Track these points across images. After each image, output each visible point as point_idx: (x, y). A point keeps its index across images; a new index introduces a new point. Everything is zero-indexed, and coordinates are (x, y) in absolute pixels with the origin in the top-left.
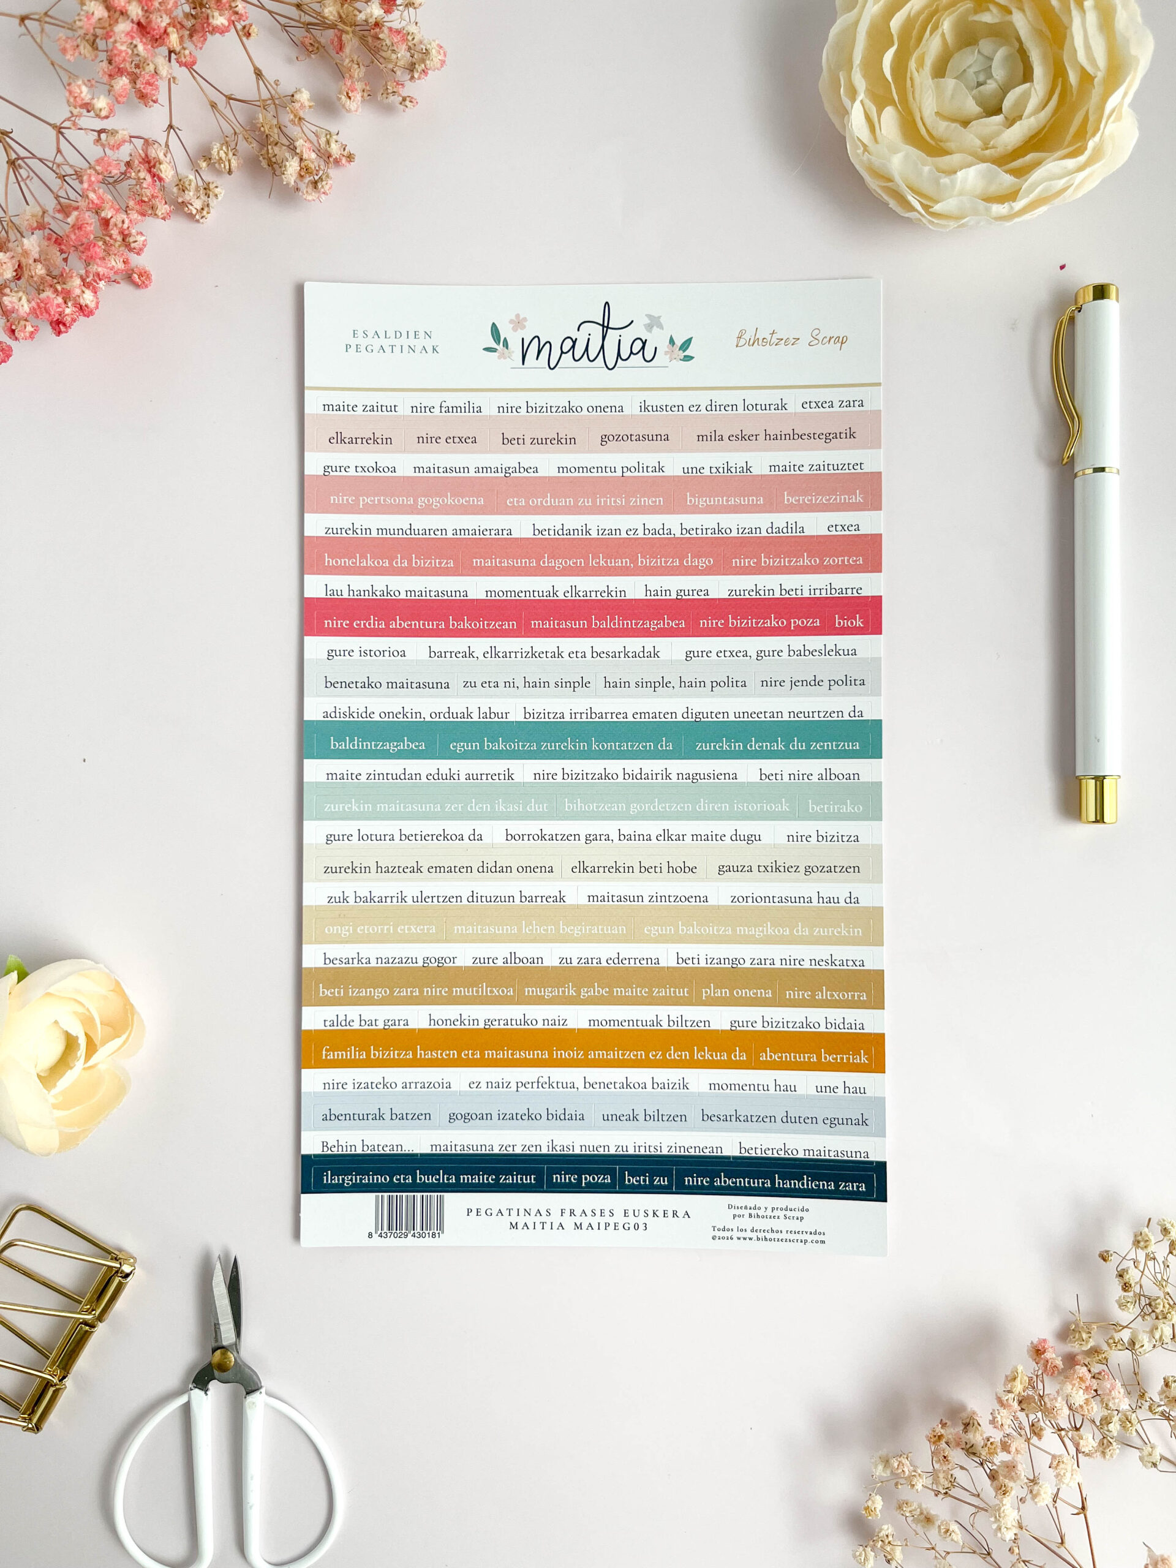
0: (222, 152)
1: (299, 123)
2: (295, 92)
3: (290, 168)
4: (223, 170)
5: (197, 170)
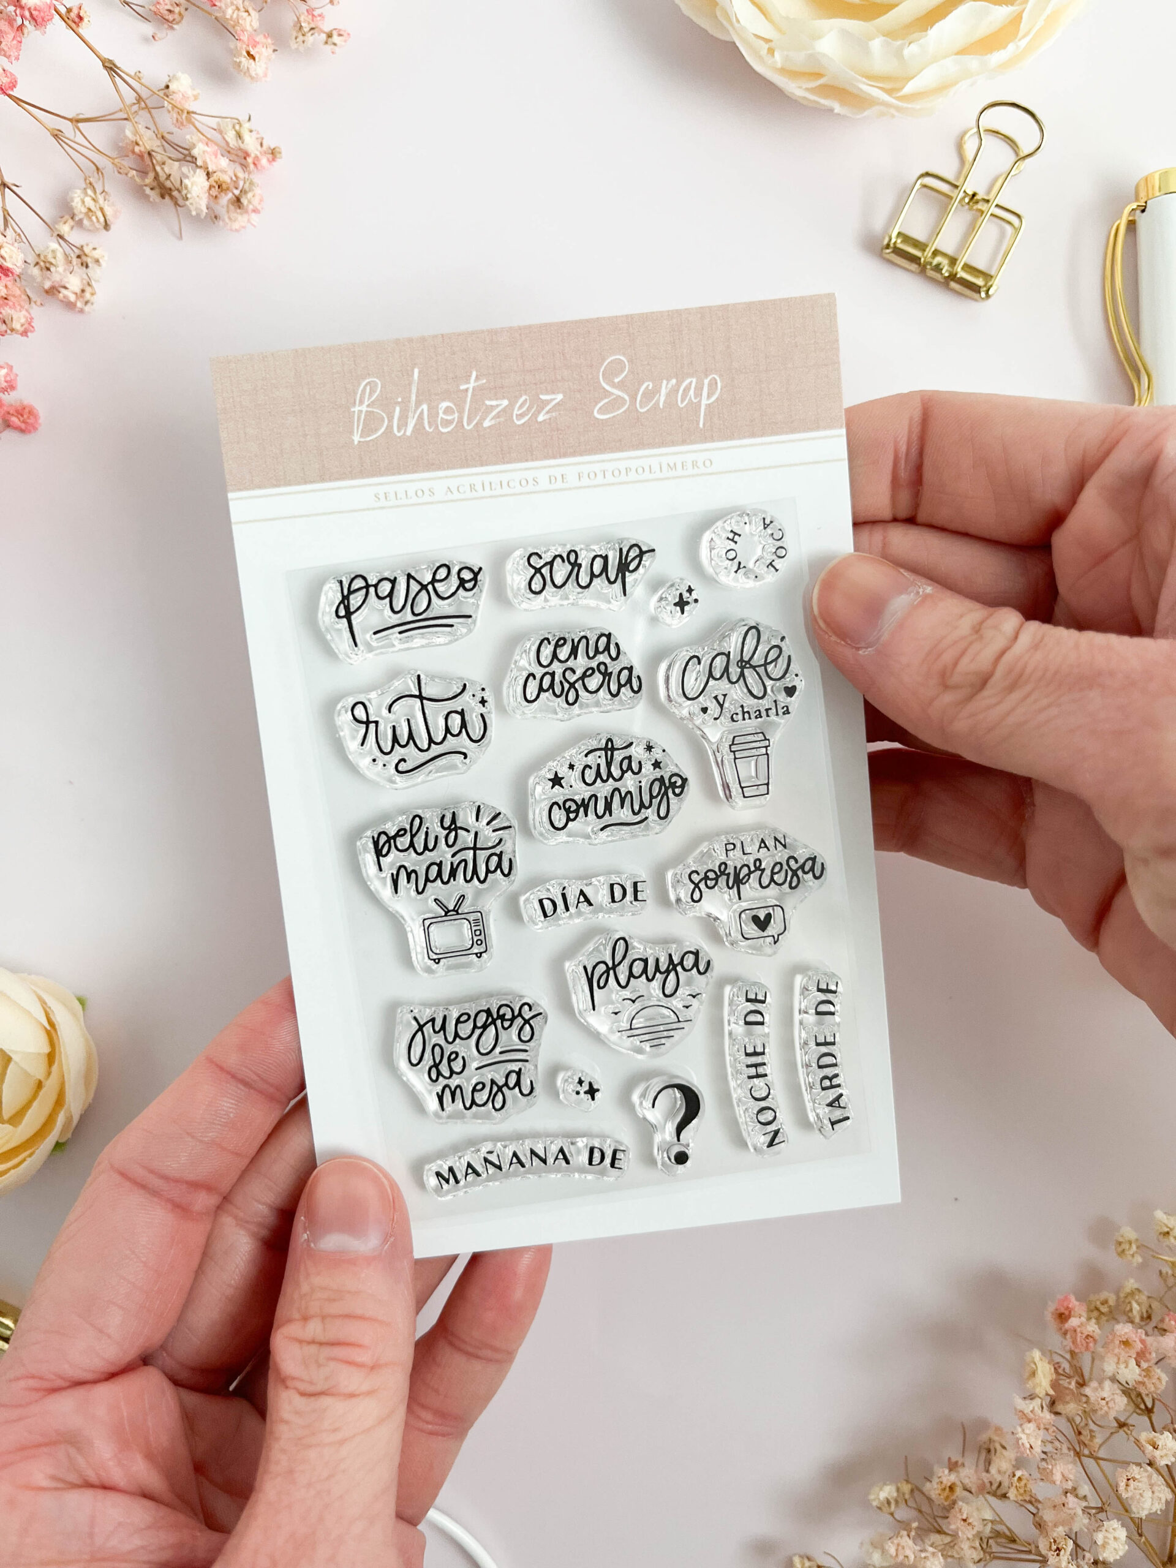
1: (189, 121)
2: (170, 81)
3: (195, 188)
4: (97, 225)
5: (58, 235)
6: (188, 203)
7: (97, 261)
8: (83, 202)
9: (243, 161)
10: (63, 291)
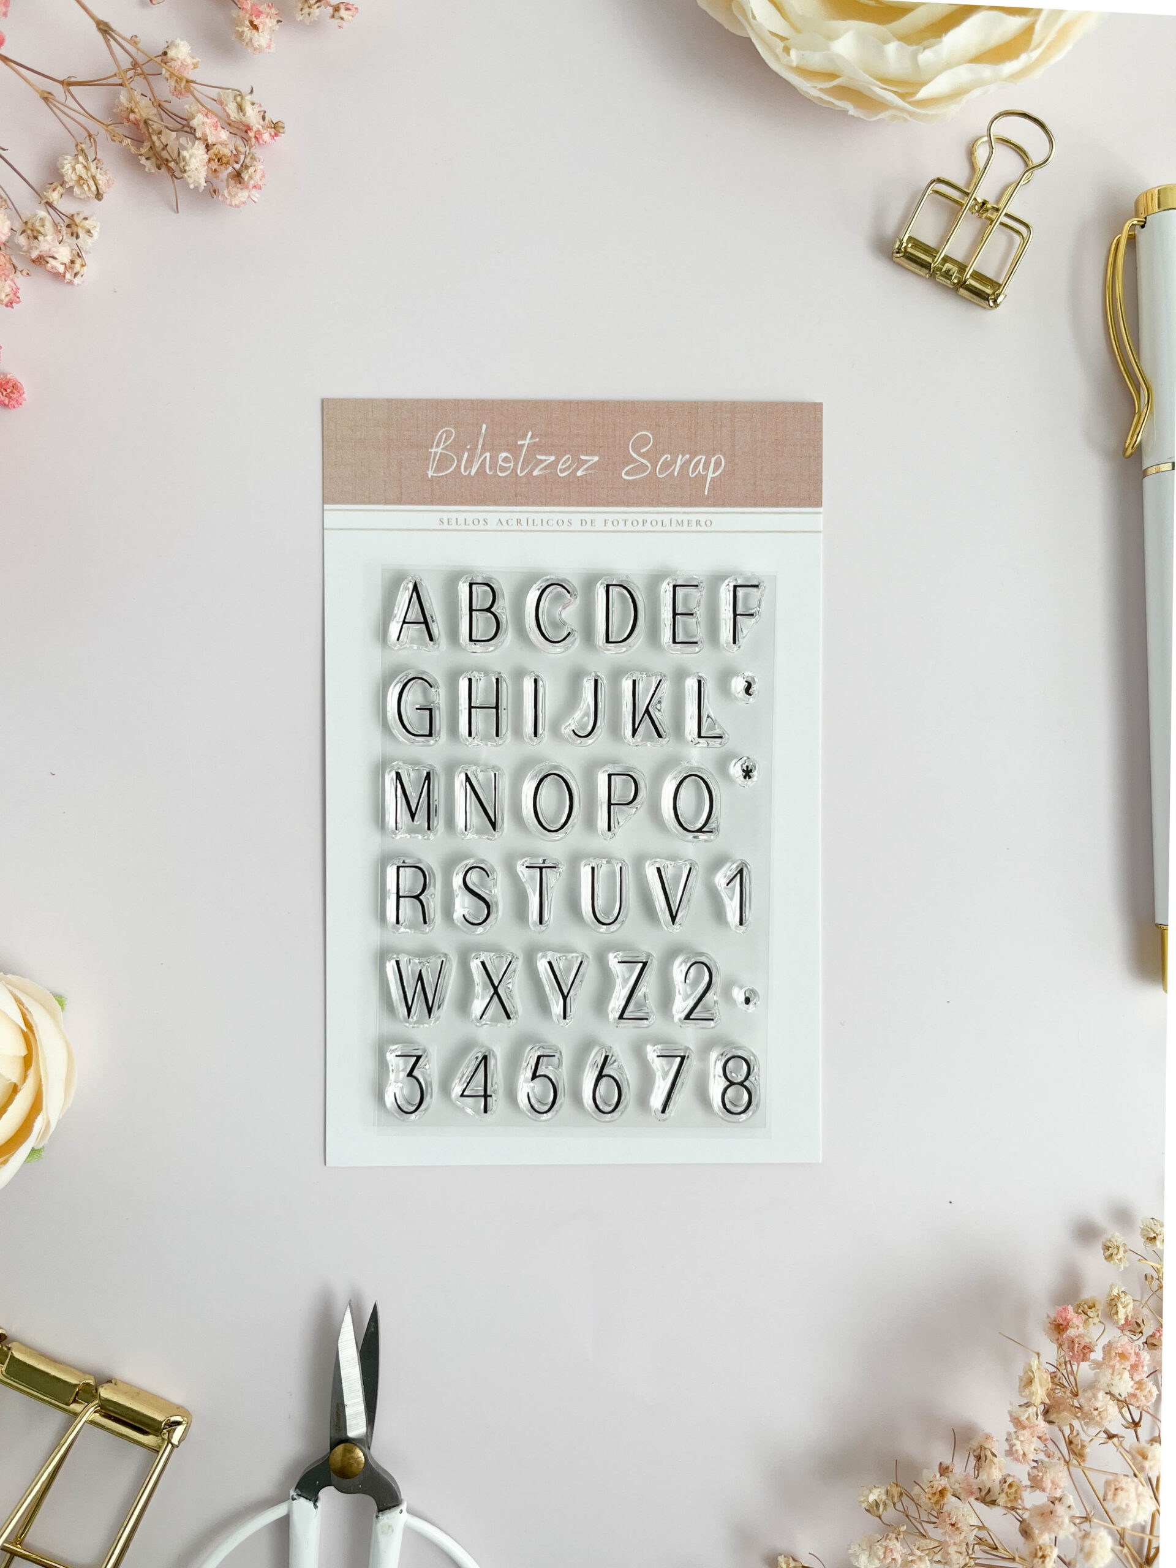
0: (79, 167)
1: (188, 90)
2: (168, 47)
3: (193, 160)
4: (88, 193)
5: (47, 203)
6: (185, 175)
7: (89, 231)
8: (74, 169)
9: (244, 135)
10: (51, 260)
